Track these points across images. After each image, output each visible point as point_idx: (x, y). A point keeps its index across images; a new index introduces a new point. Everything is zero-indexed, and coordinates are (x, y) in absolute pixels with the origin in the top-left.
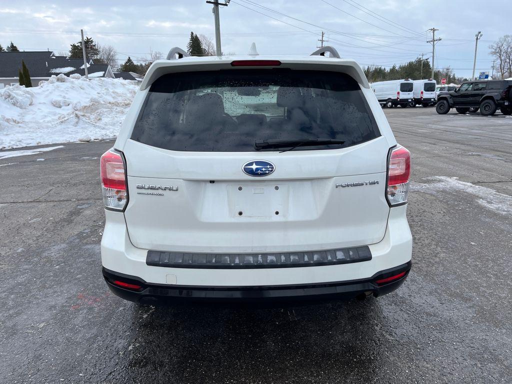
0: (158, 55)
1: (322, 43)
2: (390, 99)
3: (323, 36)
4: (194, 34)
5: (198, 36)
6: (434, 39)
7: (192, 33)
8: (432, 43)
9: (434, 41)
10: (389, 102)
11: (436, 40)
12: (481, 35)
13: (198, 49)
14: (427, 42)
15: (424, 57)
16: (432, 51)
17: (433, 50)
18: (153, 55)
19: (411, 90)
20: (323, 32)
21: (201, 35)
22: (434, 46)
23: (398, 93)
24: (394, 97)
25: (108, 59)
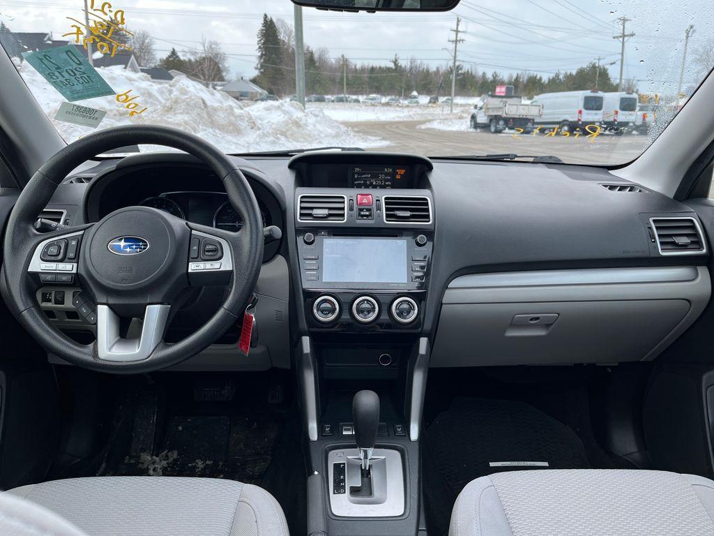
0: (213, 46)
1: (457, 34)
2: (567, 121)
3: (458, 25)
4: (269, 17)
5: (274, 20)
6: (623, 34)
7: (266, 16)
8: (621, 39)
9: (624, 36)
10: (564, 125)
11: (628, 36)
12: (694, 31)
13: (273, 40)
14: (614, 38)
15: (600, 62)
16: (621, 51)
17: (623, 51)
18: (206, 45)
19: (599, 108)
20: (458, 18)
21: (278, 20)
22: (623, 45)
23: (580, 112)
24: (572, 118)
25: (141, 49)
